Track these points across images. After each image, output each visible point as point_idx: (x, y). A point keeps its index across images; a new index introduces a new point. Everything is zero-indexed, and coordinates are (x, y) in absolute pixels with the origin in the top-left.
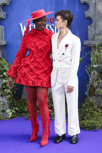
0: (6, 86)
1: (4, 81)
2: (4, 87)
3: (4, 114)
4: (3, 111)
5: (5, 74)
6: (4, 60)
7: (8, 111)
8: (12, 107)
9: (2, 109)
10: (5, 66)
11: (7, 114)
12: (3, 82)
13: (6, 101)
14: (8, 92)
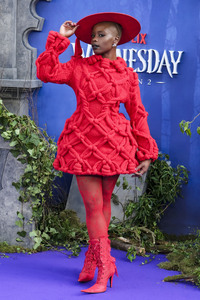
0: (32, 178)
1: (29, 168)
2: (28, 181)
3: (25, 239)
4: (23, 234)
5: (31, 152)
6: (31, 122)
7: (33, 234)
8: (42, 227)
9: (20, 230)
10: (34, 135)
11: (30, 240)
12: (26, 171)
13: (30, 212)
14: (37, 192)
